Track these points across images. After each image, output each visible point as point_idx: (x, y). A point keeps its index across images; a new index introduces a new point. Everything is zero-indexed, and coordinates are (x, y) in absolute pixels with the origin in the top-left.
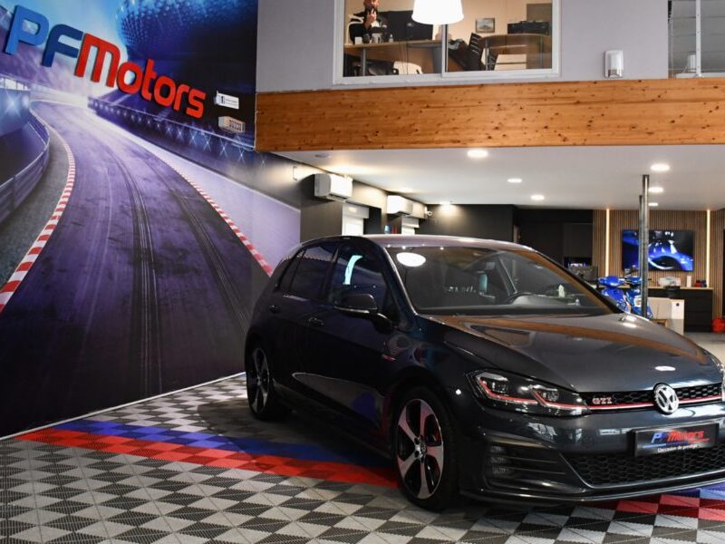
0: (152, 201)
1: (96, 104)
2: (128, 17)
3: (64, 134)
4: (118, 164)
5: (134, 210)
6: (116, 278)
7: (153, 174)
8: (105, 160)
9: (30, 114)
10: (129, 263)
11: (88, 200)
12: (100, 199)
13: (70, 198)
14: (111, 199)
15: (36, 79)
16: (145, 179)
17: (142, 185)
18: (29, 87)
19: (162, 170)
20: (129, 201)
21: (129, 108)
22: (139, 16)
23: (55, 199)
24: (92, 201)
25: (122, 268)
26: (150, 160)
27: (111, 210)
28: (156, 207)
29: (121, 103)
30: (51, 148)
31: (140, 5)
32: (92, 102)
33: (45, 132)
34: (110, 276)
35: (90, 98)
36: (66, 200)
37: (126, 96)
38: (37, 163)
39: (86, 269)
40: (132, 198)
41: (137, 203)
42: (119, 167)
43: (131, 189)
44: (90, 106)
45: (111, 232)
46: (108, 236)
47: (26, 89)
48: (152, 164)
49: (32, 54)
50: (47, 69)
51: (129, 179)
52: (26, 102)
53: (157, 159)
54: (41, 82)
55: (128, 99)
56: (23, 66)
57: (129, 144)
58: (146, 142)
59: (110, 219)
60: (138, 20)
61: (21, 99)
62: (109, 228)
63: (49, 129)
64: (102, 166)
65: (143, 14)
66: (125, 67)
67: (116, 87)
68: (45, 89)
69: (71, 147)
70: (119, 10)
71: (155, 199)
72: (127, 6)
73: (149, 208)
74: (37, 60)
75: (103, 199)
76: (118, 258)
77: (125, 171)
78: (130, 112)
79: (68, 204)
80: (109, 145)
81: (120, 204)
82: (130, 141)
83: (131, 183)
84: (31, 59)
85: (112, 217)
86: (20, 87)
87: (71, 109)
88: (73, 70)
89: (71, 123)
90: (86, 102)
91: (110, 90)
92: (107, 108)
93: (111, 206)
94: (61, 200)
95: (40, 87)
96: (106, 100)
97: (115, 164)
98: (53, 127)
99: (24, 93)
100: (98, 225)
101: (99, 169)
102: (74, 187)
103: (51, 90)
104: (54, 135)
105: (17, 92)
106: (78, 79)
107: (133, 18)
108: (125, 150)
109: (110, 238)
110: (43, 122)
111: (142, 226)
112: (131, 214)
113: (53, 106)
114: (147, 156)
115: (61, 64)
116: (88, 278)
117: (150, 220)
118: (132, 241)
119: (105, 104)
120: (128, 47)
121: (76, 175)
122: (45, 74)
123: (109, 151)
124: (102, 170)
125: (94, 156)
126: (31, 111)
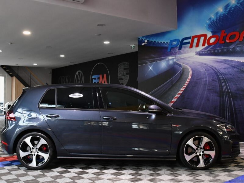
0: (230, 75)
1: (199, 53)
2: (211, 22)
3: (187, 64)
4: (210, 67)
5: (219, 80)
6: (211, 100)
7: (229, 66)
8: (203, 67)
9: (176, 63)
10: (217, 96)
11: (197, 79)
12: (202, 78)
13: (190, 80)
14: (207, 78)
15: (177, 54)
16: (224, 69)
17: (222, 71)
18: (175, 56)
19: (234, 64)
20: (216, 77)
21: (214, 49)
22: (217, 19)
23: (185, 81)
24: (199, 79)
25: (214, 98)
26: (227, 62)
27: (207, 81)
28: (232, 77)
29: (210, 49)
30: (183, 69)
31: (217, 16)
32: (197, 53)
33: (181, 65)
34: (208, 100)
35: (196, 52)
36: (189, 80)
37: (212, 46)
38: (179, 73)
39: (197, 98)
40: (218, 76)
41: (221, 77)
42: (211, 68)
43: (216, 73)
44: (196, 54)
45: (208, 87)
46: (206, 88)
47: (174, 57)
48: (228, 63)
49: (176, 49)
50: (180, 50)
51: (216, 71)
52: (175, 60)
53: (231, 61)
54: (179, 54)
55: (213, 47)
56: (173, 53)
57: (215, 60)
58: (224, 57)
59: (207, 83)
60: (216, 21)
61: (173, 60)
62: (207, 86)
63: (182, 64)
64: (203, 69)
65: (218, 18)
66: (210, 38)
67: (206, 45)
68: (180, 55)
69: (190, 67)
70: (206, 23)
71: (231, 74)
72: (210, 20)
73: (228, 78)
74: (177, 50)
75: (204, 78)
76: (212, 94)
77: (213, 68)
78: (214, 50)
79: (189, 82)
80: (205, 62)
81: (212, 78)
82: (215, 59)
83: (217, 71)
84: (176, 50)
85: (208, 83)
86: (173, 57)
87: (189, 57)
88: (189, 47)
89: (189, 61)
90: (195, 53)
91: (204, 47)
92: (203, 52)
93: (207, 80)
94: (187, 81)
95: (179, 56)
96: (203, 50)
97: (209, 67)
98: (183, 63)
99: (174, 58)
100: (202, 86)
101: (201, 70)
102: (191, 77)
103: (182, 55)
104: (184, 65)
105: (172, 59)
106: (191, 49)
107: (214, 22)
108: (213, 62)
109: (207, 89)
110: (180, 63)
111: (223, 84)
112: (217, 81)
113: (183, 59)
114: (225, 62)
115: (185, 47)
116: (198, 100)
117: (228, 82)
118: (218, 89)
119: (203, 51)
120: (211, 31)
121: (192, 74)
122: (180, 52)
123: (205, 64)
124: (202, 70)
125: (199, 67)
126: (176, 62)
